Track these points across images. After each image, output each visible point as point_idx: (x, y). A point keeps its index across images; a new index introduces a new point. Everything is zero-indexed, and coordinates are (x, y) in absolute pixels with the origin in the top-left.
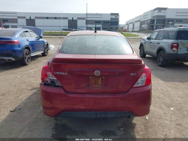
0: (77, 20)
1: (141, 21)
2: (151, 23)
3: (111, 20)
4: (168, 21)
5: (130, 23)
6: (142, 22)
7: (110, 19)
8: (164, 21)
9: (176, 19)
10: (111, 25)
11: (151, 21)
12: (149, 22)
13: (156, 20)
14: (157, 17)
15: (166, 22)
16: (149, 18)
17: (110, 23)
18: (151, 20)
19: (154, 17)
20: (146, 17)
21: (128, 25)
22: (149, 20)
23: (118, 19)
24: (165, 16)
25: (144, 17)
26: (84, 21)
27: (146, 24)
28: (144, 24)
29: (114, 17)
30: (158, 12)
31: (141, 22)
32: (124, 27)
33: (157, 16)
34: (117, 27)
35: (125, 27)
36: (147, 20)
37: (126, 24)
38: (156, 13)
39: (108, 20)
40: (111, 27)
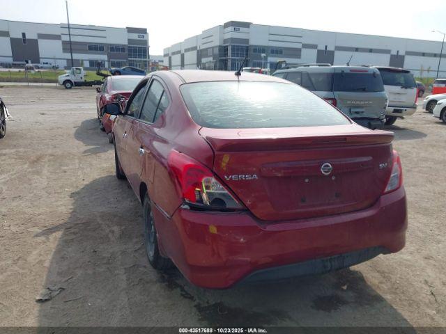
0: (37, 40)
1: (198, 48)
2: (220, 55)
3: (129, 43)
4: (254, 52)
5: (173, 54)
6: (201, 50)
7: (126, 43)
8: (247, 51)
9: (268, 47)
10: (130, 55)
11: (220, 51)
12: (216, 51)
13: (230, 48)
14: (232, 42)
15: (251, 52)
16: (216, 42)
17: (126, 52)
18: (220, 46)
19: (225, 41)
20: (210, 39)
21: (170, 59)
22: (216, 47)
23: (146, 42)
24: (247, 41)
25: (205, 41)
26: (58, 44)
27: (210, 56)
28: (207, 56)
29: (135, 36)
30: (233, 30)
31: (198, 52)
32: (160, 61)
33: (232, 40)
34: (146, 61)
35: (162, 61)
36: (213, 48)
37: (165, 55)
38: (230, 34)
39: (123, 44)
40: (131, 61)
